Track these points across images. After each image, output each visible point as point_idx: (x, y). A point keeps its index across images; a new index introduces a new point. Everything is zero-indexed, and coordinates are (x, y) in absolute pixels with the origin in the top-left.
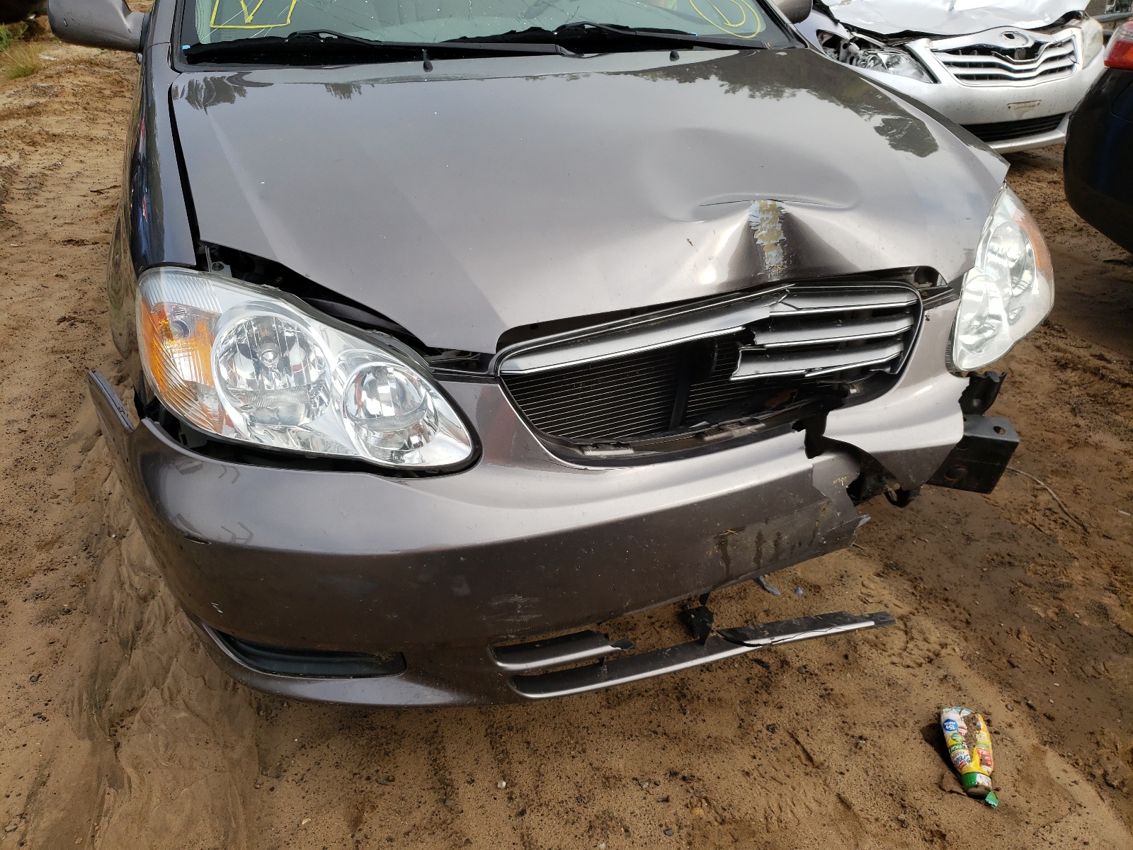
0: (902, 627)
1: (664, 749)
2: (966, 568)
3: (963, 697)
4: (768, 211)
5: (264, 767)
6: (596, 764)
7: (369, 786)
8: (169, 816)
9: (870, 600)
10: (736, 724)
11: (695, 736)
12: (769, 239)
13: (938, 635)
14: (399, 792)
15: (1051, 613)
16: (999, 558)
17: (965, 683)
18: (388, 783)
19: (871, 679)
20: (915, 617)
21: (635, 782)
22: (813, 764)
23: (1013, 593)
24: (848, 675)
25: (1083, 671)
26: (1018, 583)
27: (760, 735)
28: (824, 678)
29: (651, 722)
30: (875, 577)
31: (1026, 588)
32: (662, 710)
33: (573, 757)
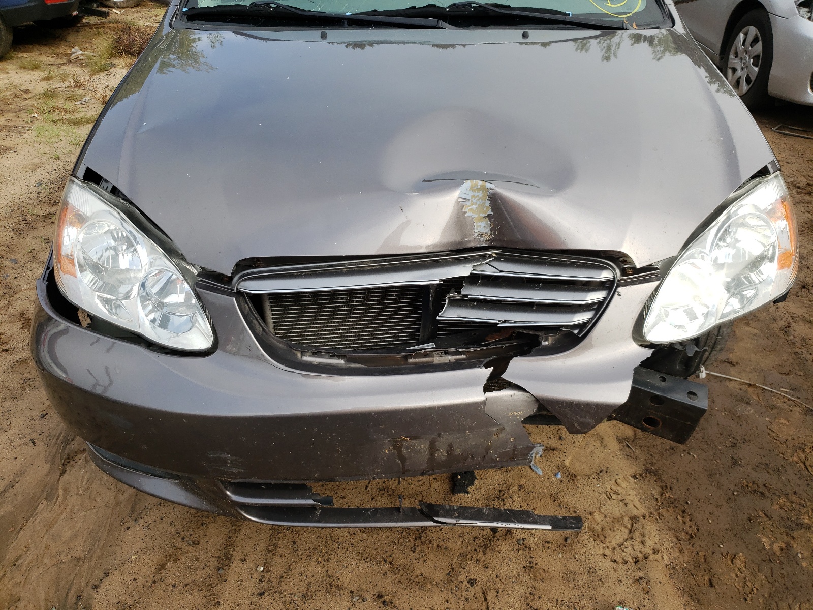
0: (629, 526)
1: (384, 575)
2: (718, 488)
3: (647, 600)
4: (479, 190)
5: (132, 512)
6: (331, 572)
7: (181, 544)
8: (66, 529)
9: (614, 496)
10: (446, 571)
11: (412, 572)
13: (657, 541)
14: (198, 553)
15: (776, 547)
16: (755, 486)
17: (657, 590)
18: (193, 546)
19: (578, 563)
20: (644, 521)
21: (350, 594)
23: (750, 520)
24: (560, 555)
25: (777, 607)
26: (760, 513)
27: (461, 585)
28: (536, 552)
29: (386, 551)
30: (631, 478)
31: (765, 519)
32: (400, 544)
33: (318, 563)
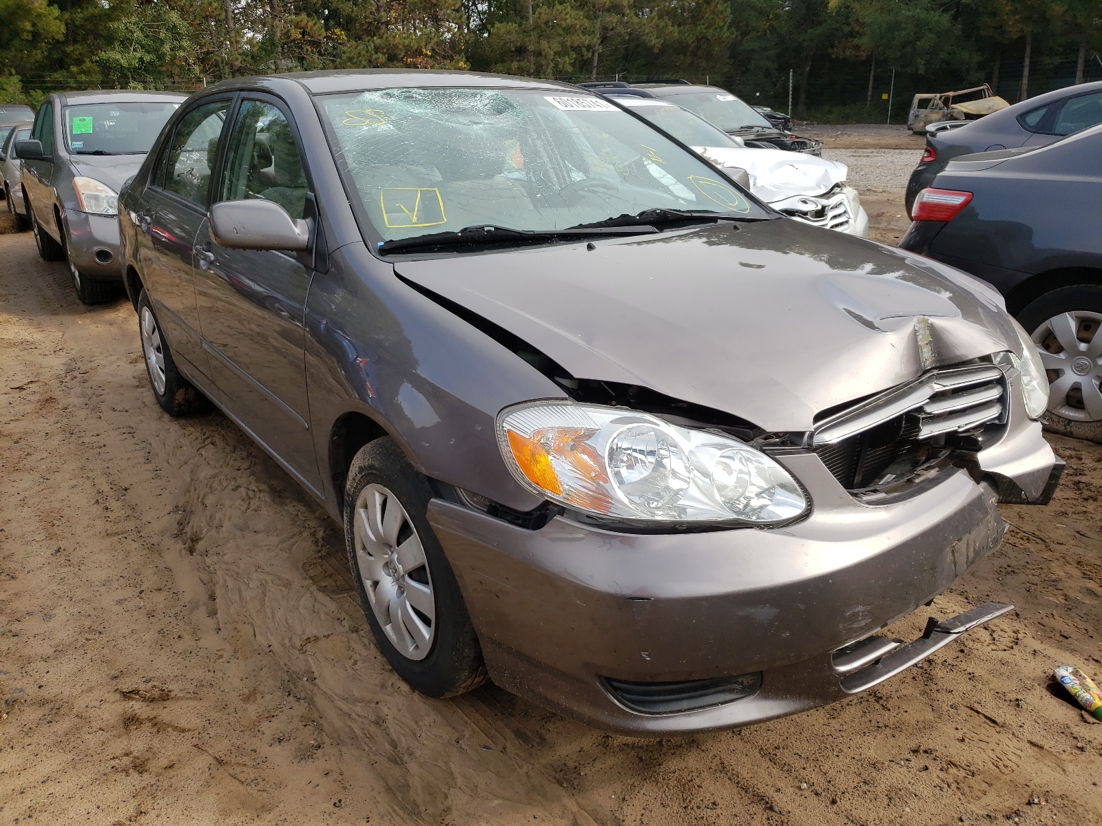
1: (894, 737)
2: (987, 580)
4: (921, 322)
6: (857, 757)
10: (929, 709)
11: (909, 723)
12: (924, 338)
15: (1061, 600)
16: (1004, 569)
17: (1049, 653)
19: (989, 662)
21: (893, 762)
22: (998, 725)
23: (1029, 591)
26: (1028, 584)
27: (950, 713)
28: (964, 665)
29: (870, 721)
31: (1035, 586)
